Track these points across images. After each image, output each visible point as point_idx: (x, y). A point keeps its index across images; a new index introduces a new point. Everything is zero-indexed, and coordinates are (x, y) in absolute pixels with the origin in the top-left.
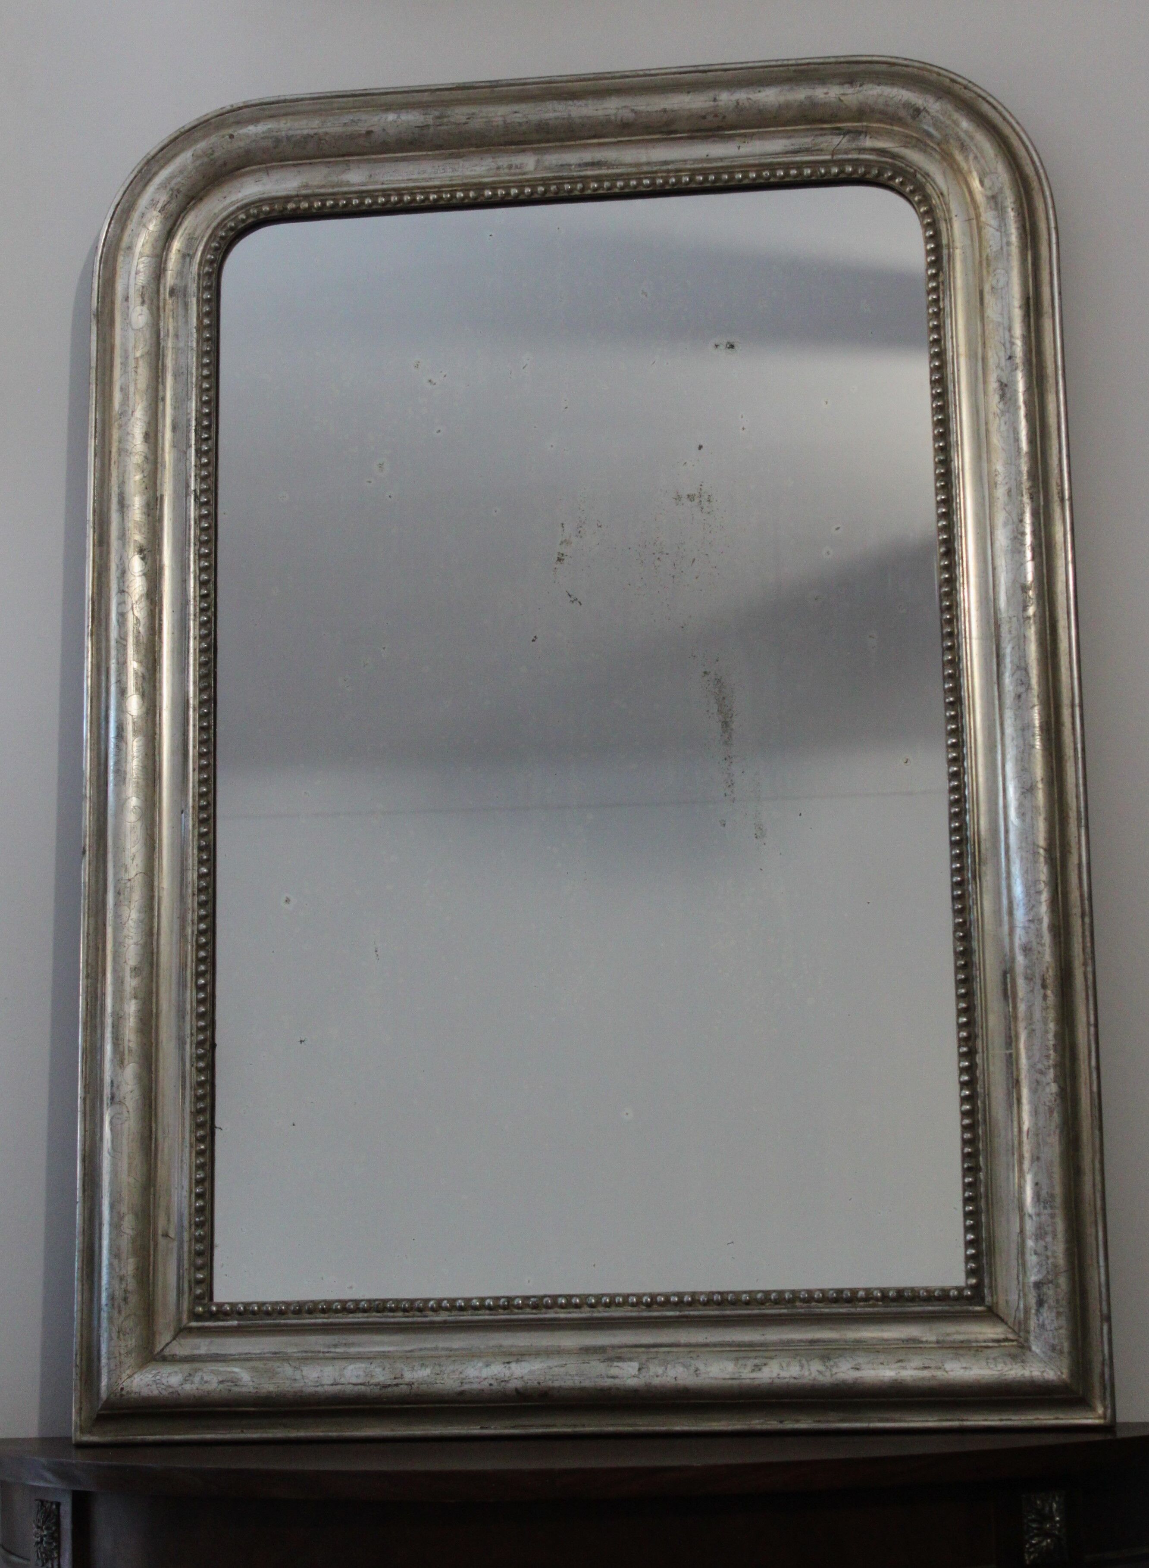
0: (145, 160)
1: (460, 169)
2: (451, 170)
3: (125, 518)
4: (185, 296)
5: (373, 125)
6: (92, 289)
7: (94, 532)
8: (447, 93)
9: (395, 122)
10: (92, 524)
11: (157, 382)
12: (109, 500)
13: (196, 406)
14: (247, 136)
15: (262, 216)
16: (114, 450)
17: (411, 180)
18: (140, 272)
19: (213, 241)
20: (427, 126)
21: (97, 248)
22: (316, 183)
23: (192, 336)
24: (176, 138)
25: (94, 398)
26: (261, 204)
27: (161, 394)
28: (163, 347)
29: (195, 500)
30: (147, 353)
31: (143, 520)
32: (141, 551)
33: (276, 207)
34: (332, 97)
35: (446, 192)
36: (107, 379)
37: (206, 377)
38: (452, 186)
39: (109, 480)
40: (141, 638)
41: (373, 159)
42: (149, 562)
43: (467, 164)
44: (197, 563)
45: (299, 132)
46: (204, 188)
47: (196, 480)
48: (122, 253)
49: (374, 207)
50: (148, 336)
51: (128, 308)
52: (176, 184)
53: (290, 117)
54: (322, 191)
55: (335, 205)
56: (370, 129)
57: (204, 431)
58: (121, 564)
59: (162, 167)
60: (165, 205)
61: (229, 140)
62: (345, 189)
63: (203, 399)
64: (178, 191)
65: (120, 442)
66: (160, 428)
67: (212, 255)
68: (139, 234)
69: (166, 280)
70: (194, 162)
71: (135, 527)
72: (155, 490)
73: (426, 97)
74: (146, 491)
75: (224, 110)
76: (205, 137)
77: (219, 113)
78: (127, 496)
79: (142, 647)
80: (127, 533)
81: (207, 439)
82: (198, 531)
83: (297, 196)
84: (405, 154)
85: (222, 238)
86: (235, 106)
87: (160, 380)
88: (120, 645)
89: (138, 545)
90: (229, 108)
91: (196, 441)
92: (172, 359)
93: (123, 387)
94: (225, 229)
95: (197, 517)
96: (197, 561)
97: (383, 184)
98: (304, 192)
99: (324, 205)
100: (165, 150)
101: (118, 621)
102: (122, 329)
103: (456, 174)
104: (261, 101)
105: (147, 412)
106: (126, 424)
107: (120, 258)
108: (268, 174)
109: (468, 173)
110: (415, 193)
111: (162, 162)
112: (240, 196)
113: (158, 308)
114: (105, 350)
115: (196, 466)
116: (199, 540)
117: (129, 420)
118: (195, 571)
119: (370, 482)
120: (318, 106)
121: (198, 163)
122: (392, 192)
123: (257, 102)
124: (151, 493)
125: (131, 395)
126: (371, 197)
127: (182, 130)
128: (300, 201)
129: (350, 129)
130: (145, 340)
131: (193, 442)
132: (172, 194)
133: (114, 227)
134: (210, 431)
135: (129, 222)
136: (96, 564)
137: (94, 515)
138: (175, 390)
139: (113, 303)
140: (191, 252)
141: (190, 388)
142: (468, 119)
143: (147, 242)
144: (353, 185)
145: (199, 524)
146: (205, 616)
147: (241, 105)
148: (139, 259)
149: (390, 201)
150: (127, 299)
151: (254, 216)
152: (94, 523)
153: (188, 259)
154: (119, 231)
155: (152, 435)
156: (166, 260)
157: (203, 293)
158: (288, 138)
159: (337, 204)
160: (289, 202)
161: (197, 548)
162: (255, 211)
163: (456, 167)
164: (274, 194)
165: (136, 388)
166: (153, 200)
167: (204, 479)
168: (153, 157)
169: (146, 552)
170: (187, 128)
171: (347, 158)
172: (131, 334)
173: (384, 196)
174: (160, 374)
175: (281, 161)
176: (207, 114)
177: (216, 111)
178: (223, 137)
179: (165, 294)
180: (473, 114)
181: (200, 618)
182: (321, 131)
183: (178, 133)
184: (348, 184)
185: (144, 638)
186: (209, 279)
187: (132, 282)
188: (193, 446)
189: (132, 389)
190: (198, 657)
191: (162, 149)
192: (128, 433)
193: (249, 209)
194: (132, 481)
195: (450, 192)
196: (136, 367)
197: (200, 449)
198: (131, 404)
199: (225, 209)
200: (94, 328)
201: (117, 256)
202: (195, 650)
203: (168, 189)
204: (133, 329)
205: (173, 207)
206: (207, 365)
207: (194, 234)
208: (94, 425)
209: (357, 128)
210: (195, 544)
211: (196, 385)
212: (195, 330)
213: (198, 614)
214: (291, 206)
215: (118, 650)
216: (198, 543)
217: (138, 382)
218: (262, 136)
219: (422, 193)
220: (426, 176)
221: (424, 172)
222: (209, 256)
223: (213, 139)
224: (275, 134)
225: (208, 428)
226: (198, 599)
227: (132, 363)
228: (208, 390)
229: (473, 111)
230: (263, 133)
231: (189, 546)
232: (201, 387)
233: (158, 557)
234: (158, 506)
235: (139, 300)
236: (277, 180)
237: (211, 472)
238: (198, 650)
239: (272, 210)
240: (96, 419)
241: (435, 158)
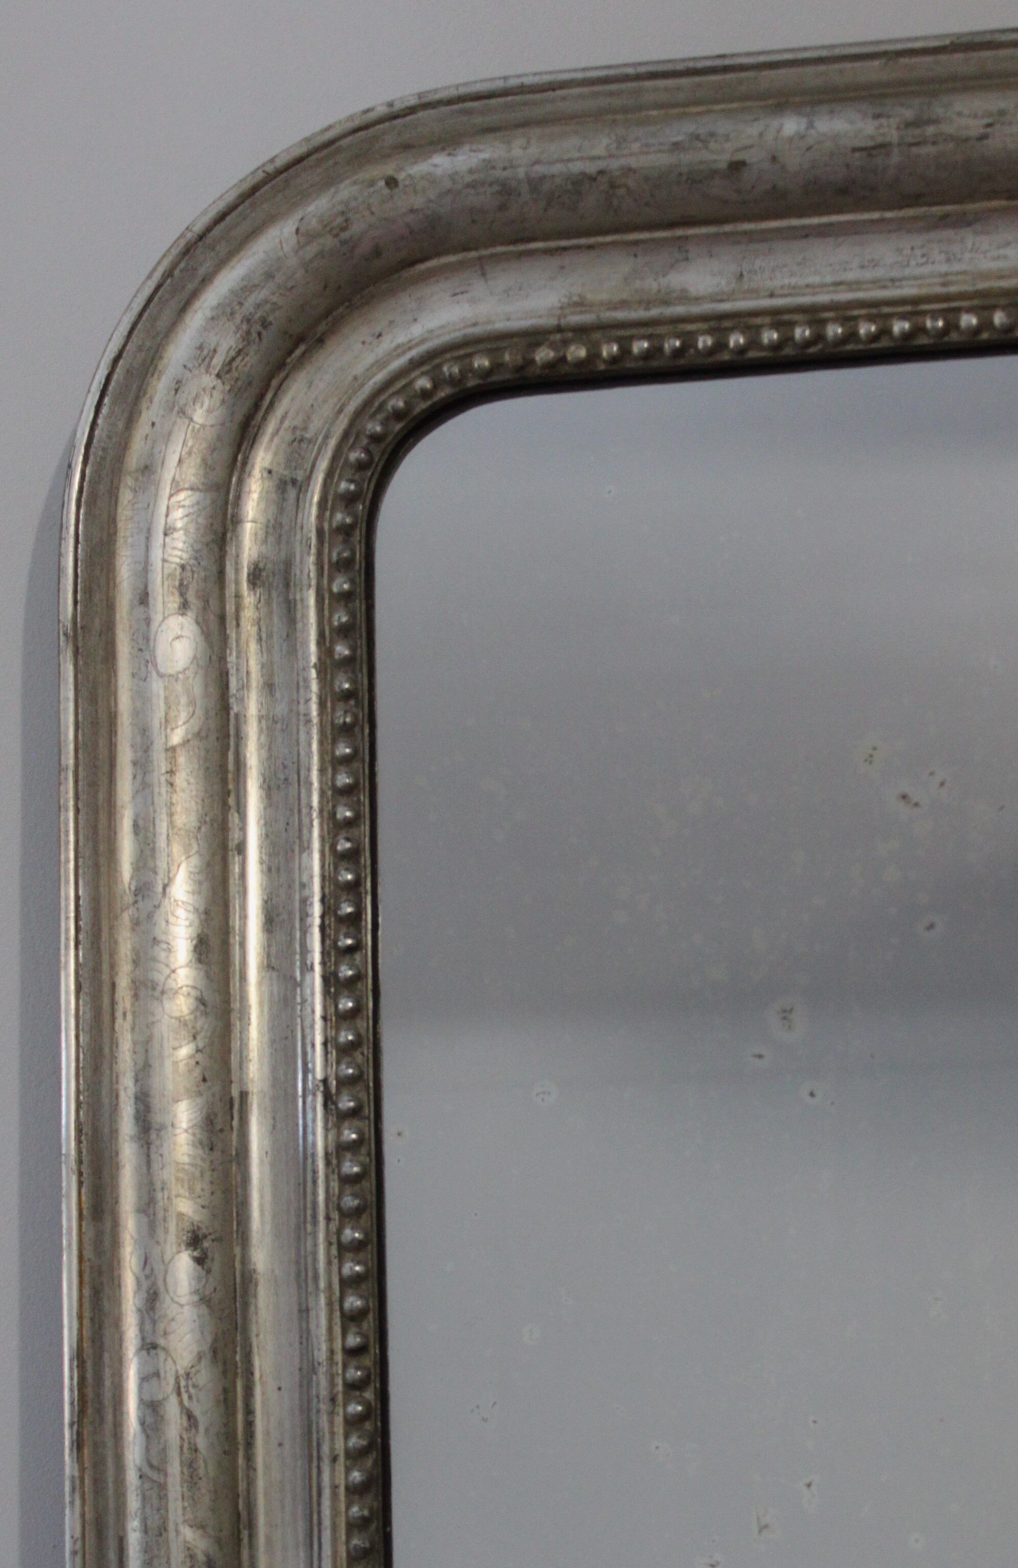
0: (182, 243)
1: (967, 256)
2: (942, 257)
3: (154, 1156)
4: (287, 585)
5: (746, 148)
6: (60, 570)
7: (80, 1184)
8: (929, 59)
9: (802, 137)
10: (73, 1165)
11: (225, 807)
12: (115, 1108)
13: (323, 867)
14: (431, 179)
15: (471, 383)
16: (123, 982)
17: (840, 283)
18: (175, 530)
19: (352, 448)
20: (883, 147)
21: (70, 466)
22: (604, 297)
23: (307, 687)
24: (255, 189)
25: (72, 846)
26: (469, 350)
27: (235, 836)
28: (237, 716)
29: (325, 1105)
30: (198, 735)
31: (199, 1162)
32: (195, 1240)
33: (507, 357)
34: (638, 77)
35: (934, 315)
36: (101, 796)
37: (348, 791)
38: (947, 298)
39: (113, 1059)
40: (201, 1463)
41: (745, 233)
42: (216, 1267)
43: (984, 242)
44: (335, 1268)
45: (557, 168)
46: (328, 313)
47: (326, 1053)
48: (129, 481)
49: (752, 354)
50: (198, 691)
51: (148, 621)
52: (258, 306)
53: (536, 132)
54: (621, 315)
55: (655, 352)
56: (739, 157)
57: (344, 930)
58: (147, 1277)
59: (221, 264)
60: (233, 359)
61: (386, 191)
62: (680, 310)
63: (339, 848)
64: (265, 324)
65: (136, 963)
66: (236, 922)
67: (351, 481)
68: (170, 434)
69: (239, 547)
70: (300, 247)
71: (177, 1179)
72: (227, 1082)
73: (872, 71)
74: (203, 1087)
75: (372, 116)
76: (329, 182)
77: (357, 123)
78: (156, 1103)
79: (205, 1487)
80: (159, 1195)
81: (351, 950)
82: (335, 1185)
83: (559, 329)
84: (825, 219)
85: (375, 439)
86: (398, 106)
87: (231, 801)
88: (147, 1486)
89: (187, 1225)
90: (382, 110)
91: (323, 953)
92: (260, 747)
93: (141, 822)
94: (380, 417)
95: (331, 1148)
96: (335, 1261)
97: (772, 295)
98: (575, 319)
99: (625, 351)
100: (228, 219)
101: (142, 1423)
102: (133, 675)
103: (956, 267)
104: (463, 91)
105: (200, 883)
106: (150, 916)
107: (126, 496)
108: (484, 274)
109: (986, 264)
110: (855, 318)
111: (222, 249)
112: (417, 331)
113: (222, 618)
114: (95, 724)
115: (324, 1018)
116: (339, 1208)
117: (157, 907)
118: (330, 1286)
119: (760, 1056)
120: (603, 102)
121: (311, 250)
122: (796, 317)
123: (453, 93)
124: (217, 1089)
125: (162, 842)
126: (745, 329)
127: (270, 168)
128: (566, 343)
129: (687, 158)
130: (192, 703)
131: (317, 957)
132: (248, 333)
133: (112, 413)
134: (359, 930)
135: (144, 404)
136: (87, 1265)
137: (79, 1142)
138: (268, 823)
139: (110, 607)
140: (300, 475)
141: (305, 821)
142: (989, 125)
143: (190, 453)
144: (698, 300)
145: (339, 1165)
146: (359, 1403)
147: (413, 101)
148: (171, 496)
149: (792, 338)
150: (144, 598)
151: (452, 381)
152: (80, 1162)
153: (292, 493)
154: (121, 425)
155: (215, 942)
156: (238, 497)
157: (331, 579)
158: (535, 184)
159: (660, 349)
160: (538, 345)
161: (334, 1226)
162: (456, 370)
163: (956, 248)
164: (501, 325)
165: (171, 824)
166: (201, 348)
167: (345, 1051)
168: (201, 237)
169: (206, 1244)
170: (279, 163)
171: (679, 232)
172: (157, 687)
173: (776, 326)
174: (231, 786)
175: (515, 242)
176: (330, 127)
177: (351, 118)
178: (372, 183)
179: (237, 582)
180: (1002, 113)
181: (345, 1406)
182: (614, 165)
183: (260, 175)
184: (684, 297)
185: (208, 1467)
186: (346, 542)
187: (157, 555)
188: (318, 968)
189: (162, 827)
190: (342, 1507)
191: (221, 217)
192: (155, 941)
193: (439, 366)
194: (168, 1064)
195: (944, 313)
196: (171, 772)
197: (335, 974)
198: (162, 865)
199: (380, 364)
200: (68, 670)
201: (118, 488)
202: (335, 1487)
203: (238, 318)
204: (161, 676)
205: (251, 363)
206: (346, 760)
207: (305, 429)
208: (72, 915)
209: (705, 155)
210: (328, 1219)
211: (321, 811)
212: (313, 673)
213: (340, 1397)
214: (543, 355)
215: (144, 1499)
216: (335, 1215)
217: (178, 808)
218: (468, 179)
219: (871, 319)
220: (879, 273)
221: (875, 264)
222: (343, 485)
223: (346, 191)
224: (498, 173)
225: (355, 919)
226: (339, 1357)
227: (160, 763)
228: (348, 824)
229: (1002, 104)
230: (471, 171)
231: (315, 1222)
232: (333, 815)
233: (237, 1251)
234: (235, 1123)
235: (174, 602)
236: (507, 291)
237: (363, 1032)
238: (342, 1490)
239: (497, 367)
240: (77, 898)
241: (900, 226)
